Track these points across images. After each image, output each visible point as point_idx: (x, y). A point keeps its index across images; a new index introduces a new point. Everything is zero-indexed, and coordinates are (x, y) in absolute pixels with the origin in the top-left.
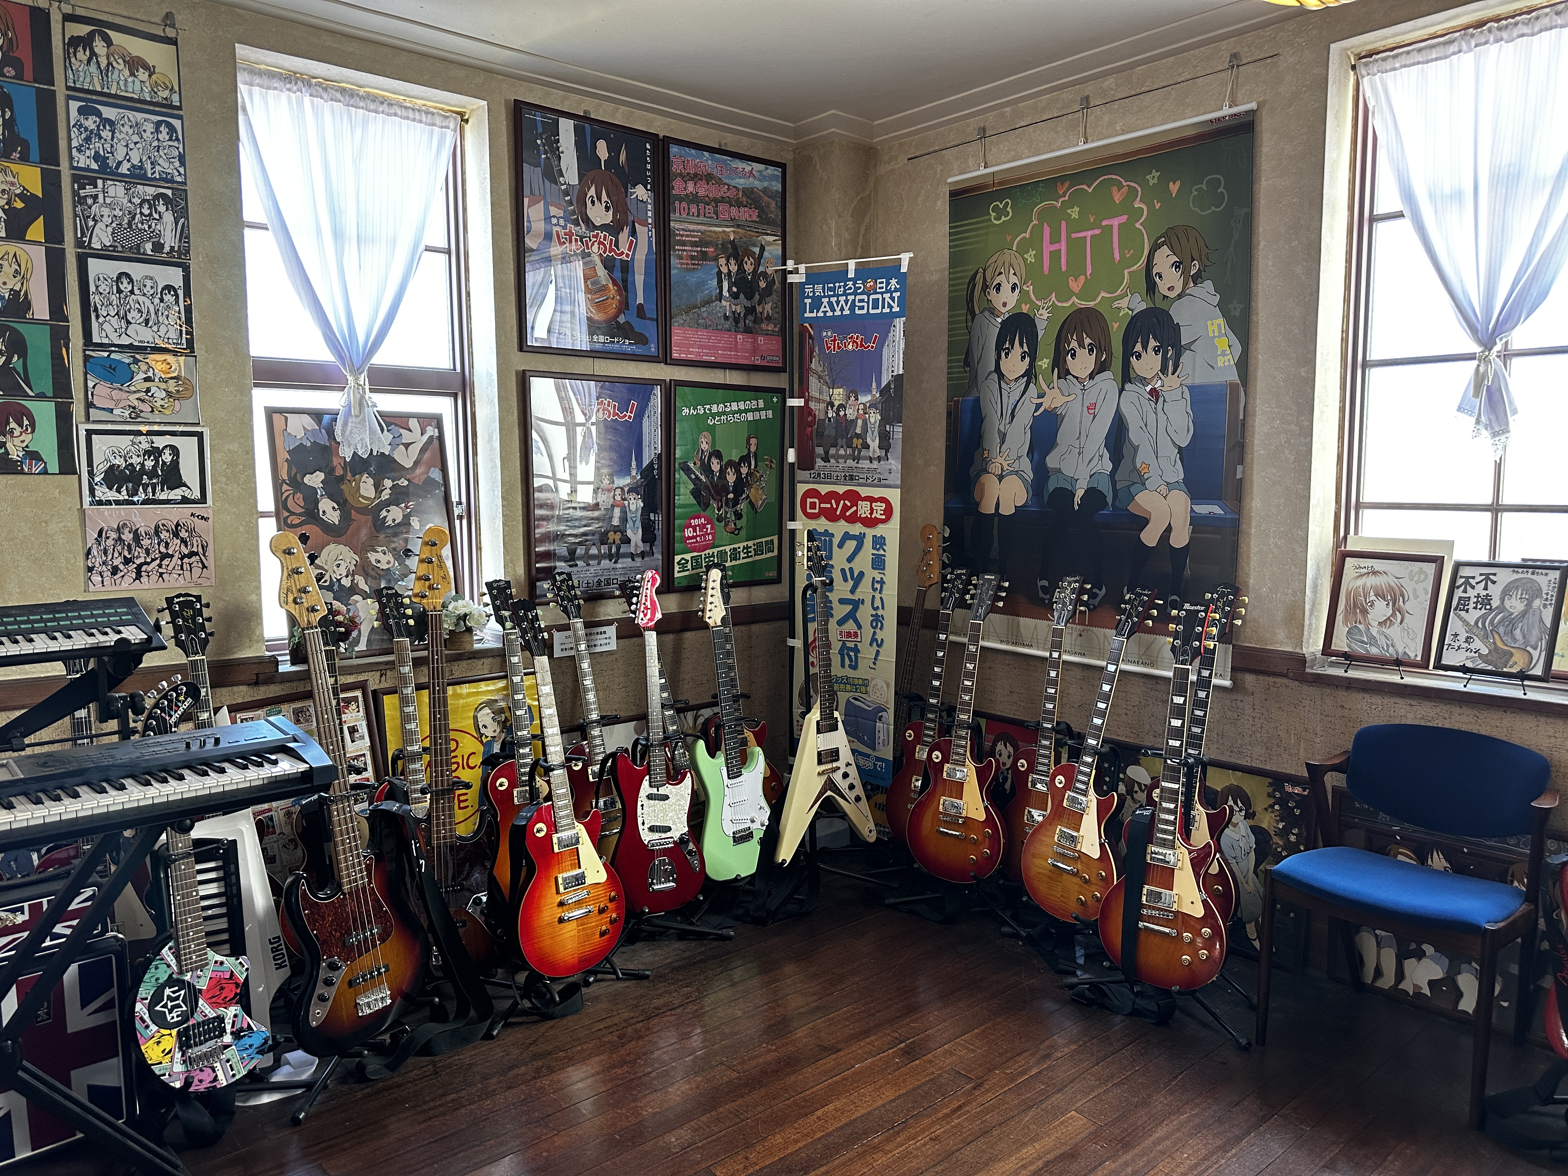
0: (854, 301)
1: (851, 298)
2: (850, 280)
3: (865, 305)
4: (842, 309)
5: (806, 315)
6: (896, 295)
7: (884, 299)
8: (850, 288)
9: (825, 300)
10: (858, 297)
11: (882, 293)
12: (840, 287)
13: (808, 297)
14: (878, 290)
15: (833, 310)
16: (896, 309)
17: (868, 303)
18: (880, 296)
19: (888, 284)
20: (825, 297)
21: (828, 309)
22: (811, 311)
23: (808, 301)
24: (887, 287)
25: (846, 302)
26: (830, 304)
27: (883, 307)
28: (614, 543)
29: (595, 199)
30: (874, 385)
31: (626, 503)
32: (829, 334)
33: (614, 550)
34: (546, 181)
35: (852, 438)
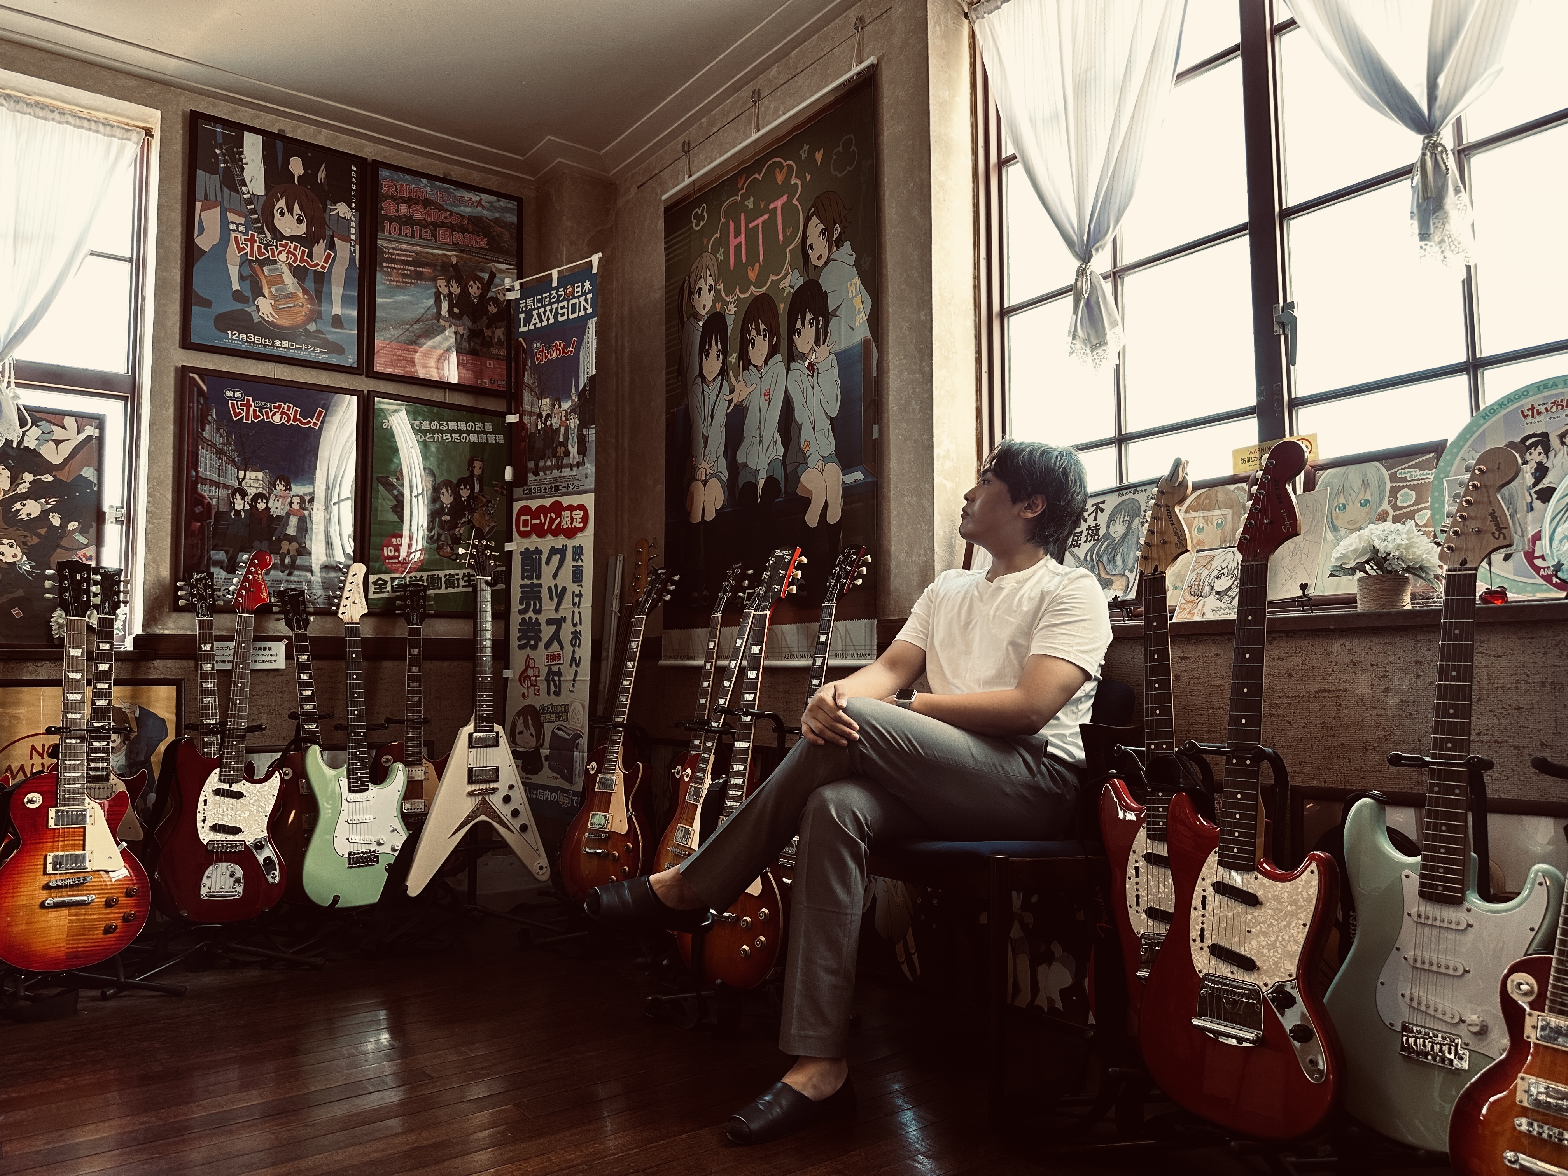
0: (557, 308)
1: (555, 306)
2: (555, 288)
3: (565, 310)
4: (548, 319)
5: (520, 330)
6: (589, 296)
7: (580, 302)
8: (554, 297)
9: (535, 313)
10: (561, 304)
11: (578, 297)
12: (546, 297)
13: (522, 312)
14: (576, 295)
15: (541, 321)
16: (590, 311)
17: (568, 308)
18: (576, 300)
19: (583, 286)
20: (535, 309)
21: (537, 321)
22: (525, 326)
23: (522, 316)
24: (582, 289)
25: (551, 310)
26: (539, 315)
27: (580, 311)
28: (288, 553)
29: (285, 211)
30: (573, 391)
31: (306, 513)
32: (538, 344)
33: (287, 560)
34: (225, 189)
35: (556, 447)
